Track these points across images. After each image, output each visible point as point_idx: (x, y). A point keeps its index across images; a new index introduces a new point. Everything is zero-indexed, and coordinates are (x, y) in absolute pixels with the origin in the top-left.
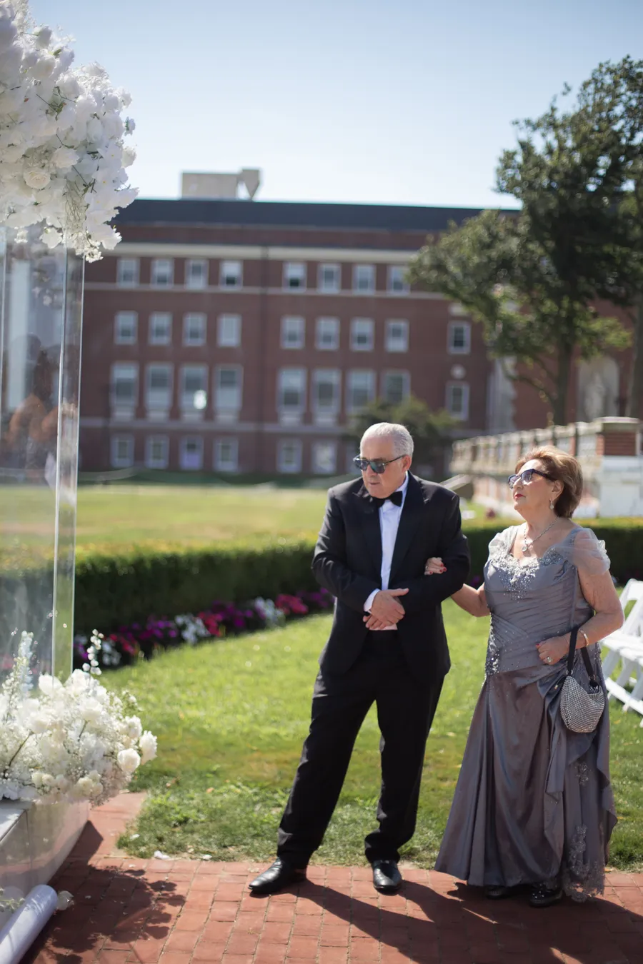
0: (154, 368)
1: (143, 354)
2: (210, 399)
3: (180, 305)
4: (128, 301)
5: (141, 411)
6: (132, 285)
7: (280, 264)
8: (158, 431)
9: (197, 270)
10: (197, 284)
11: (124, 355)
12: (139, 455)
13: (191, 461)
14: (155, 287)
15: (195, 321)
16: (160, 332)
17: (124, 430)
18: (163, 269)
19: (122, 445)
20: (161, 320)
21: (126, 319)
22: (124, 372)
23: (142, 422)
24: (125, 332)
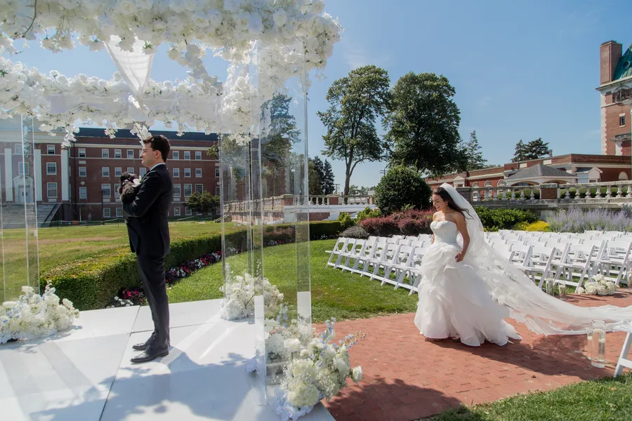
0: (116, 185)
3: (125, 164)
4: (106, 163)
5: (113, 200)
6: (108, 158)
9: (130, 153)
10: (131, 157)
11: (106, 181)
12: (113, 213)
14: (115, 158)
15: (131, 169)
16: (118, 173)
17: (108, 206)
18: (118, 153)
19: (106, 211)
20: (118, 169)
21: (105, 169)
22: (106, 187)
23: (113, 203)
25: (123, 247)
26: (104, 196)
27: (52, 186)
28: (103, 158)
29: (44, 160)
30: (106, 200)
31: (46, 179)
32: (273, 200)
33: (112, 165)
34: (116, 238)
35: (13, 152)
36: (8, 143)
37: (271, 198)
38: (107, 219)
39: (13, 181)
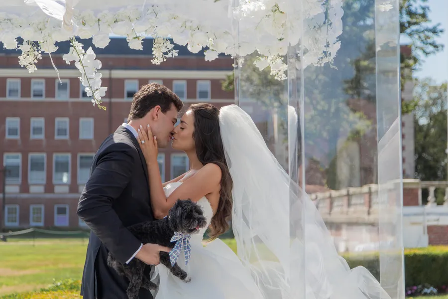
0: (31, 155)
1: (26, 147)
2: (74, 177)
3: (51, 112)
4: (13, 109)
5: (25, 188)
6: (18, 98)
7: (121, 81)
8: (37, 201)
9: (63, 87)
10: (63, 96)
12: (24, 218)
13: (61, 221)
14: (33, 99)
15: (63, 122)
16: (37, 130)
17: (13, 201)
18: (38, 86)
19: (11, 211)
20: (38, 122)
21: (13, 122)
22: (12, 159)
23: (25, 196)
24: (13, 132)
25: (43, 290)
26: (8, 180)
28: (8, 98)
30: (12, 188)
32: (370, 193)
33: (24, 112)
34: (28, 272)
37: (365, 189)
38: (14, 230)
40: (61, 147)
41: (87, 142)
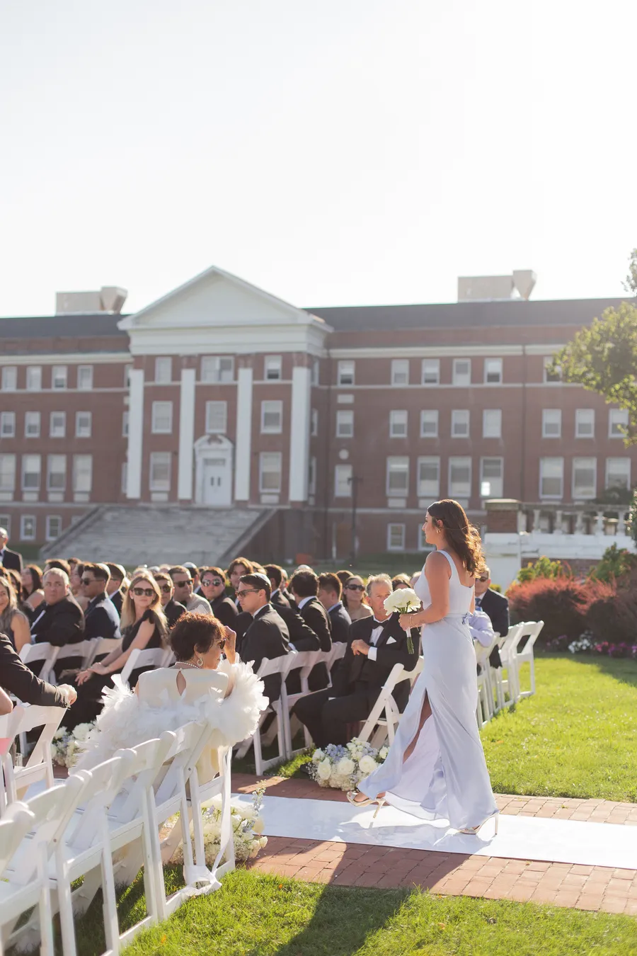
0: (423, 460)
1: (415, 448)
3: (446, 402)
4: (399, 399)
5: (412, 501)
6: (404, 385)
7: (539, 359)
9: (462, 369)
10: (462, 381)
11: (398, 449)
12: (412, 541)
14: (424, 385)
15: (461, 416)
16: (429, 427)
18: (431, 369)
19: (396, 532)
20: (430, 417)
21: (399, 418)
22: (397, 465)
23: (413, 512)
24: (398, 428)
26: (391, 492)
27: (270, 464)
28: (394, 385)
29: (259, 394)
30: (396, 502)
31: (260, 445)
33: (413, 402)
35: (198, 377)
36: (190, 358)
39: (194, 451)
40: (460, 449)
41: (493, 441)
